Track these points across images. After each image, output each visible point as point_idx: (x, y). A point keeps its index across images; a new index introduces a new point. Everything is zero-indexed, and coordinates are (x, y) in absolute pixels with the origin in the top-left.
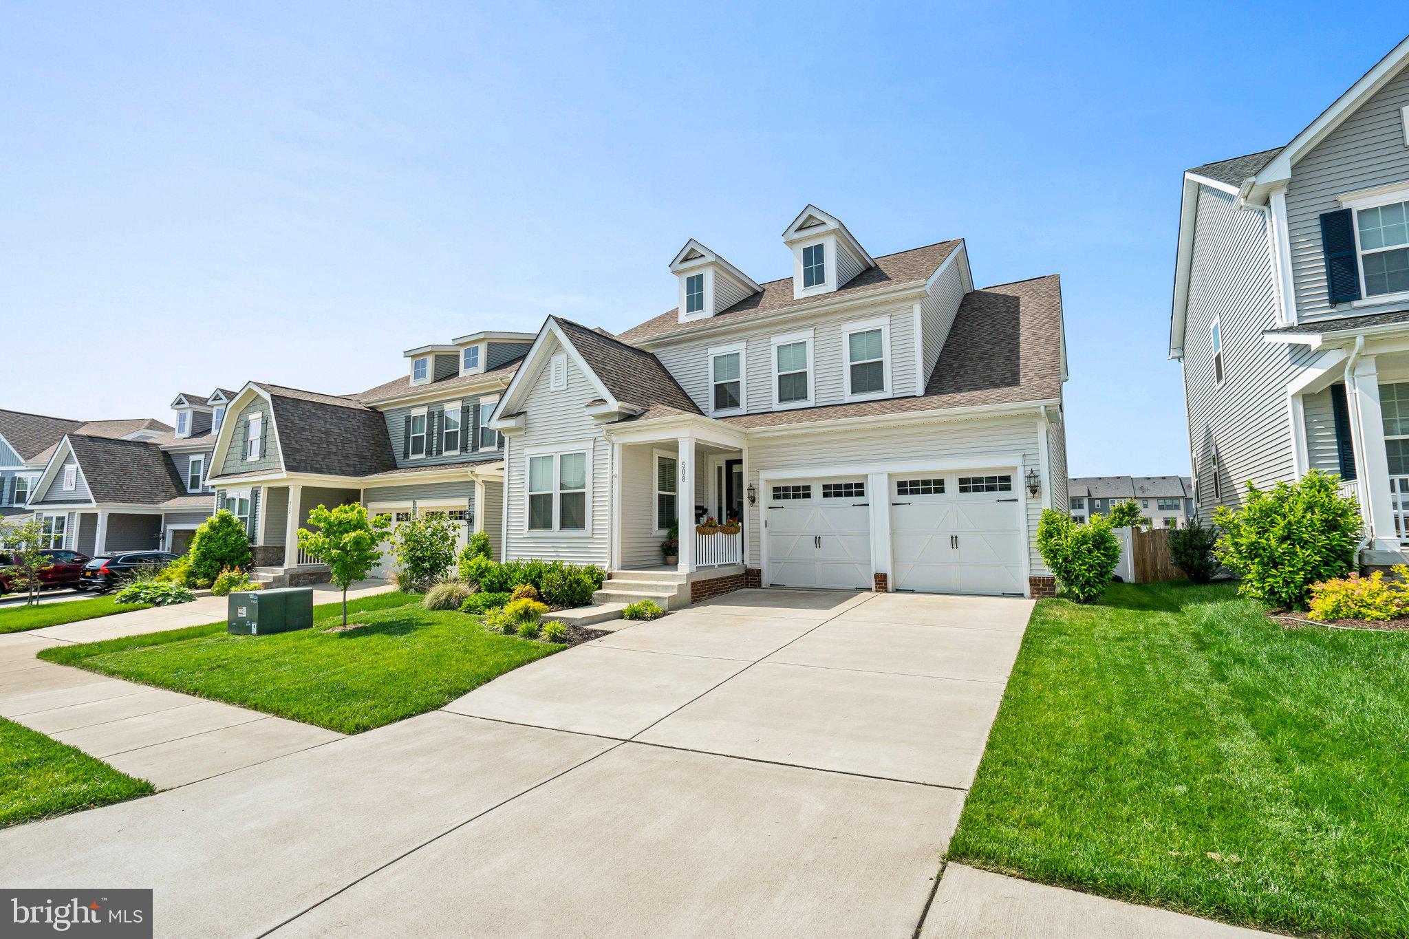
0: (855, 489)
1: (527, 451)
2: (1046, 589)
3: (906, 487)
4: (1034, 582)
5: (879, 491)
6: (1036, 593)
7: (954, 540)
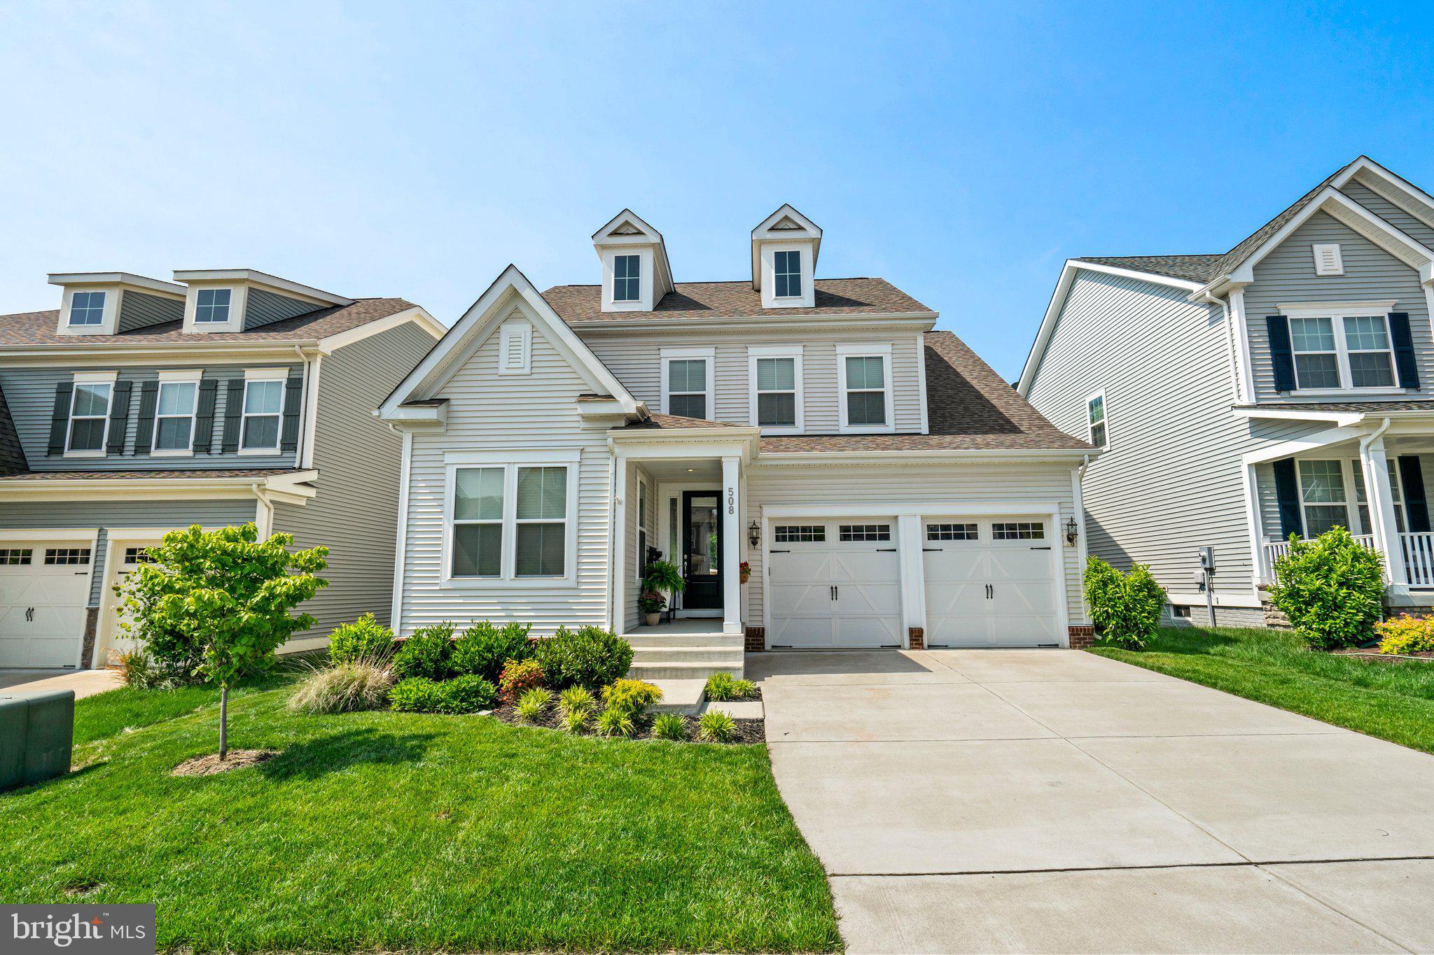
0: (879, 532)
1: (449, 458)
2: (1086, 639)
3: (940, 532)
4: (1074, 631)
5: (910, 535)
6: (1077, 643)
7: (989, 590)
